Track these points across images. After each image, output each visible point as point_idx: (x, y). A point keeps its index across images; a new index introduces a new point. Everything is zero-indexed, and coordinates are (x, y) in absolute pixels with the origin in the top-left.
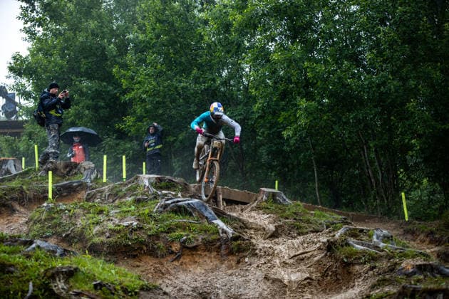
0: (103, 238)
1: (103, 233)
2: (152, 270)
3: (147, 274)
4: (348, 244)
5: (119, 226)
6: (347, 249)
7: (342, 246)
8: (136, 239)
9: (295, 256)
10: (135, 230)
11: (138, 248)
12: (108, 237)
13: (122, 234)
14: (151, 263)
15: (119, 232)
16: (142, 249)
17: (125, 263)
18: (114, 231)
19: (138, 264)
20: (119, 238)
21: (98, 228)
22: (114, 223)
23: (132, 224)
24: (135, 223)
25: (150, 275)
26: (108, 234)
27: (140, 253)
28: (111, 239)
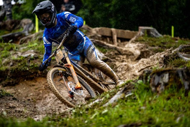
0: (8, 67)
1: (8, 63)
2: (43, 88)
3: (39, 90)
4: (178, 57)
5: (20, 57)
6: (177, 61)
7: (173, 59)
8: (32, 66)
9: (142, 69)
10: (32, 59)
11: (34, 73)
12: (12, 66)
13: (22, 63)
14: (43, 83)
15: (20, 61)
16: (37, 73)
17: (25, 84)
18: (16, 61)
19: (34, 83)
20: (19, 66)
21: (6, 60)
22: (18, 56)
23: (30, 55)
24: (33, 55)
25: (41, 92)
26: (11, 64)
27: (36, 76)
28: (13, 67)
